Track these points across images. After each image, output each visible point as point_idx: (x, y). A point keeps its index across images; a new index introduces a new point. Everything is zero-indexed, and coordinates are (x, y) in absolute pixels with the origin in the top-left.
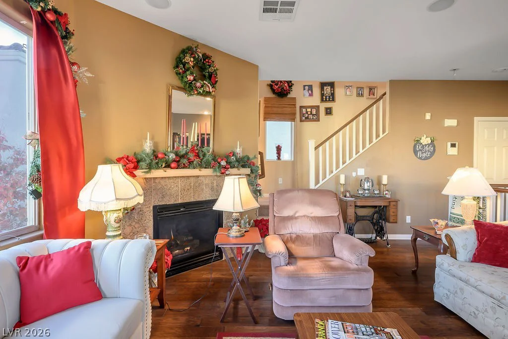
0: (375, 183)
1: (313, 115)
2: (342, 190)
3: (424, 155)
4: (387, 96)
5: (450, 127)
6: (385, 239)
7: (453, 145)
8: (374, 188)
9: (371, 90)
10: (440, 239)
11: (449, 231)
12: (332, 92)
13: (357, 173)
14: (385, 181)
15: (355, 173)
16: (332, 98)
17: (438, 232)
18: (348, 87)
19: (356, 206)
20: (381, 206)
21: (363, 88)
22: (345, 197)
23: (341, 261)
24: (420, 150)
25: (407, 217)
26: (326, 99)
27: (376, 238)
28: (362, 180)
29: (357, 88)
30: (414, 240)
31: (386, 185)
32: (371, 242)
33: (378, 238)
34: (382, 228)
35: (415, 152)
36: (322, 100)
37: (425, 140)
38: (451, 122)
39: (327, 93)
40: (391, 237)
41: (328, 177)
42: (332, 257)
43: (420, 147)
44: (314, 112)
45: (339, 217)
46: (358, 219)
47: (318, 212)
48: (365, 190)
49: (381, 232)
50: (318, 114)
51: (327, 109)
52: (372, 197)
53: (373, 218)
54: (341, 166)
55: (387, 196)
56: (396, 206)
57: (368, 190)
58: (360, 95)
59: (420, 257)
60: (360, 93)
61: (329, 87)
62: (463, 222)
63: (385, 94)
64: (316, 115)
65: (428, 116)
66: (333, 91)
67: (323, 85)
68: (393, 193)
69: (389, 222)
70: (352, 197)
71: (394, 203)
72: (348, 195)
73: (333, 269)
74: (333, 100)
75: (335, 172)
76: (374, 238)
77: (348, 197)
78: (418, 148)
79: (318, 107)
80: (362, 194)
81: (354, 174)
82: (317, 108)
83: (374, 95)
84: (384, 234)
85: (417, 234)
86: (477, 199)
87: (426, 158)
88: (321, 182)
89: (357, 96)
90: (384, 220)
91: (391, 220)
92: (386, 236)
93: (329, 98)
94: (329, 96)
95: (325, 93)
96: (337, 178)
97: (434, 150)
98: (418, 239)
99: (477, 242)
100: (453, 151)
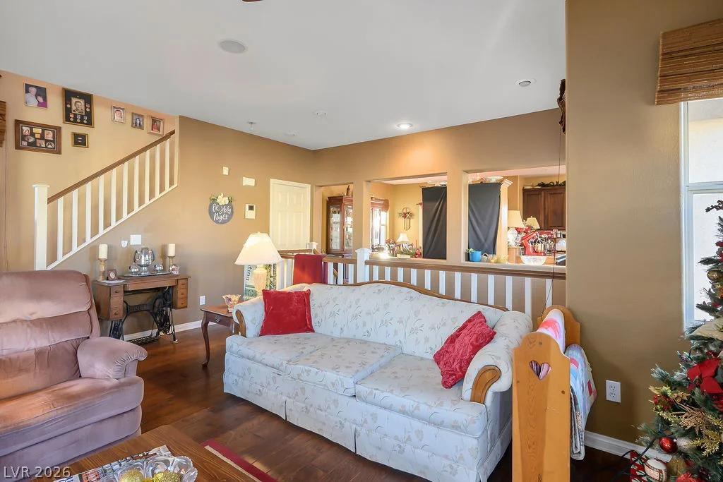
0: (158, 255)
1: (47, 141)
2: (103, 269)
3: (221, 218)
4: (176, 136)
5: (248, 187)
6: (170, 332)
7: (251, 208)
8: (155, 263)
9: (155, 122)
10: (232, 318)
11: (240, 307)
12: (88, 110)
13: (129, 242)
14: (171, 251)
15: (126, 242)
16: (88, 119)
17: (230, 310)
18: (118, 109)
19: (125, 292)
20: (165, 288)
21: (142, 116)
22: (107, 280)
23: (91, 380)
24: (217, 212)
25: (201, 297)
26: (75, 118)
27: (158, 333)
28: (136, 252)
29: (133, 114)
30: (205, 326)
31: (172, 257)
32: (149, 342)
33: (161, 333)
34: (166, 319)
35: (211, 214)
36: (67, 119)
37: (223, 200)
38: (249, 182)
39: (77, 110)
40: (179, 328)
41: (75, 249)
42: (76, 379)
43: (217, 208)
44: (49, 135)
45: (91, 312)
46: (129, 311)
47: (48, 309)
48: (142, 266)
49: (165, 324)
50: (57, 139)
51: (76, 136)
52: (153, 276)
53: (154, 306)
54: (102, 231)
55: (175, 272)
56: (186, 286)
57: (147, 266)
58: (137, 125)
59: (212, 346)
60: (138, 122)
61: (82, 102)
62: (255, 294)
63: (173, 132)
64: (53, 141)
65: (226, 171)
66: (90, 108)
67: (68, 95)
68: (184, 269)
69: (176, 308)
70: (119, 279)
71: (183, 281)
72: (112, 275)
73: (72, 398)
74: (90, 123)
75: (89, 240)
76: (154, 335)
77: (113, 280)
78: (215, 208)
79: (59, 129)
80: (136, 273)
81: (124, 244)
82: (57, 131)
83: (159, 130)
84: (170, 325)
85: (209, 317)
86: (268, 267)
87: (224, 222)
88: (61, 258)
89: (132, 126)
90: (169, 306)
91: (179, 305)
92: (172, 328)
93: (82, 119)
94: (82, 116)
95: (74, 108)
96: (94, 249)
97: (232, 212)
98: (210, 323)
99: (264, 313)
100: (251, 215)
